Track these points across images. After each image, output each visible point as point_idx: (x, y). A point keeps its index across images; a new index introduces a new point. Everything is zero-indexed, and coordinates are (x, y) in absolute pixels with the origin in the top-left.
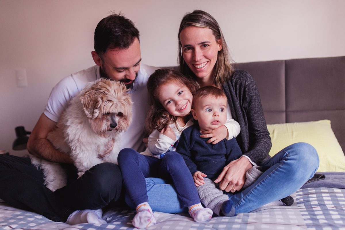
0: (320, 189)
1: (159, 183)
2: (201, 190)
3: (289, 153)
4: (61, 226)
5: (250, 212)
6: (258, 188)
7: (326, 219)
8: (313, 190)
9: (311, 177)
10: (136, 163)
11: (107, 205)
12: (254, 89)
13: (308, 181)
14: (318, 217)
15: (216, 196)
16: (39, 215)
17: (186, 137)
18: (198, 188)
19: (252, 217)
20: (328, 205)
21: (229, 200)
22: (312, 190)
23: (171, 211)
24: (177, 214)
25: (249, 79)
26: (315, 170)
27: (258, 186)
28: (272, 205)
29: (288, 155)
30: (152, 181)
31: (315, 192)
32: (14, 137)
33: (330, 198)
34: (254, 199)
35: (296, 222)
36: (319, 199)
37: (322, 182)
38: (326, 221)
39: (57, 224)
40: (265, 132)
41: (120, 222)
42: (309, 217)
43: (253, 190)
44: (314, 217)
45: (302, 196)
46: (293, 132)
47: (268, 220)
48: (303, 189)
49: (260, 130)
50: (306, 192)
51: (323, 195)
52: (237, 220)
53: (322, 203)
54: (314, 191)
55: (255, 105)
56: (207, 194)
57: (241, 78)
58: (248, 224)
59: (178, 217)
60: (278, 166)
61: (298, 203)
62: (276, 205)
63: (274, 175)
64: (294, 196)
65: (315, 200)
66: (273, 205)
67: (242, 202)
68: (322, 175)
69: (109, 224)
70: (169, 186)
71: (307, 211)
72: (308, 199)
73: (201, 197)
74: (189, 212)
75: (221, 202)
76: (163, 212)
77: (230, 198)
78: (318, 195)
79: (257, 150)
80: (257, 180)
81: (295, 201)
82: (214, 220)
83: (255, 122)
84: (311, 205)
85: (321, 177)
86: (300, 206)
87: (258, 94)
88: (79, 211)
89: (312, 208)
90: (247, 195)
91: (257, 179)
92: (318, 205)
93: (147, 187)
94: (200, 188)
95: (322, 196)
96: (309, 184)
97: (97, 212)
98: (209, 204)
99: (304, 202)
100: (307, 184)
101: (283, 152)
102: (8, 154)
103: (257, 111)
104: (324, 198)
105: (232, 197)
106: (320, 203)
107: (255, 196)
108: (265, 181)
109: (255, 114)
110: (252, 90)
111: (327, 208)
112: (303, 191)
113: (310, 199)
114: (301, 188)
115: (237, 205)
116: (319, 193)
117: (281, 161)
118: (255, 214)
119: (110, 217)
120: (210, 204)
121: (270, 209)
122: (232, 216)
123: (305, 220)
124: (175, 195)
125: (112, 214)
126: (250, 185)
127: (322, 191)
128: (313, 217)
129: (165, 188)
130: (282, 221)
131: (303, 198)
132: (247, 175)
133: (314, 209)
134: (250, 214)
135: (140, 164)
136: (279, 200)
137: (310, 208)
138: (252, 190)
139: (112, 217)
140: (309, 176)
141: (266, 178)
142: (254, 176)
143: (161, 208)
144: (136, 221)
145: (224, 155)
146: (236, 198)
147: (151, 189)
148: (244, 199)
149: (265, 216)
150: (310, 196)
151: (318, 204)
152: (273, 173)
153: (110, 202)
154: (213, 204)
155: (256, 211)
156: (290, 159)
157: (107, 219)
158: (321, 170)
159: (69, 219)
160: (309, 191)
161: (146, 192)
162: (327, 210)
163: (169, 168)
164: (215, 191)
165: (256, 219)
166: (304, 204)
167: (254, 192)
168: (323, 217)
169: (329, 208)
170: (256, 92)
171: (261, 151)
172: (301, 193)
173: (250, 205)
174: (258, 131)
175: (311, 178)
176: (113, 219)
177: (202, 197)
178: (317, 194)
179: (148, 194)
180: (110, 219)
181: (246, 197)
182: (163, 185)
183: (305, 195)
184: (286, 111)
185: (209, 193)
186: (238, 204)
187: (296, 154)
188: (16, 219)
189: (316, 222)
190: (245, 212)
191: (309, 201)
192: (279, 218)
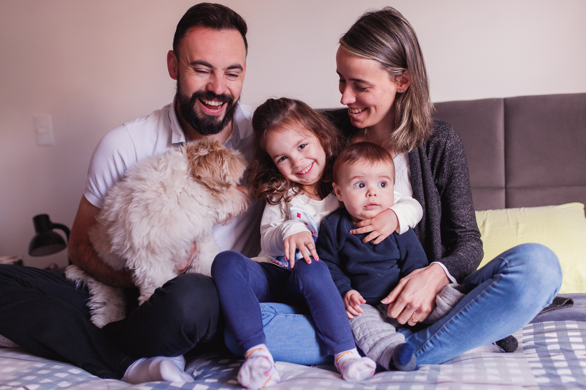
0: (565, 324)
1: (284, 313)
2: (357, 325)
3: (510, 261)
4: (113, 386)
5: (441, 364)
6: (456, 321)
7: (574, 375)
8: (552, 324)
9: (548, 303)
10: (243, 276)
11: (193, 346)
12: (461, 155)
13: (544, 310)
14: (560, 372)
15: (383, 335)
16: (75, 367)
17: (331, 232)
18: (351, 322)
19: (446, 371)
20: (578, 352)
21: (405, 342)
22: (549, 325)
23: (304, 360)
24: (315, 365)
25: (454, 137)
26: (556, 291)
27: (456, 318)
28: (480, 351)
29: (508, 265)
30: (271, 309)
31: (556, 328)
32: (31, 232)
33: (580, 340)
34: (448, 341)
35: (522, 380)
36: (562, 340)
37: (568, 312)
38: (573, 379)
39: (107, 382)
40: (473, 231)
41: (216, 378)
42: (543, 372)
43: (448, 325)
44: (553, 372)
45: (532, 336)
46: (517, 224)
47: (472, 378)
48: (534, 324)
49: (465, 228)
50: (539, 329)
51: (570, 334)
52: (418, 378)
53: (568, 348)
54: (553, 327)
55: (460, 182)
56: (368, 332)
57: (439, 133)
58: (438, 385)
59: (318, 372)
60: (490, 283)
61: (525, 348)
62: (488, 351)
63: (483, 299)
64: (518, 335)
65: (555, 343)
66: (482, 351)
67: (428, 345)
68: (568, 298)
69: (197, 383)
70: (301, 318)
71: (541, 361)
72: (543, 341)
73: (356, 337)
74: (335, 363)
75: (392, 346)
76: (290, 362)
77: (407, 339)
78: (561, 333)
79: (459, 258)
80: (455, 308)
81: (521, 345)
82: (379, 377)
83: (457, 212)
84: (547, 351)
85: (566, 303)
86: (528, 354)
87: (466, 165)
88: (145, 360)
89: (550, 356)
90: (436, 334)
91: (454, 306)
92: (561, 351)
93: (263, 319)
94: (355, 322)
95: (568, 336)
96: (545, 315)
97: (175, 361)
98: (370, 350)
99: (537, 346)
100: (541, 315)
101: (500, 259)
102: (20, 263)
103: (463, 195)
104: (571, 340)
105: (410, 336)
106: (563, 347)
107: (451, 336)
108: (468, 310)
109: (459, 198)
110: (457, 157)
111: (576, 356)
112: (534, 327)
113: (547, 341)
114: (531, 323)
115: (420, 352)
116: (562, 330)
117: (495, 275)
118: (450, 366)
119: (198, 370)
120: (373, 350)
121: (476, 358)
122: (411, 370)
123: (537, 376)
124: (310, 332)
125: (202, 365)
126: (442, 317)
127: (568, 326)
128: (551, 372)
129: (294, 320)
130: (497, 379)
131: (535, 338)
132: (438, 300)
133: (553, 358)
134: (442, 366)
135: (250, 279)
136: (493, 344)
137: (545, 356)
138: (446, 326)
139: (202, 371)
140: (544, 300)
141: (470, 305)
142: (450, 301)
143: (287, 355)
144: (245, 375)
145: (395, 262)
146: (417, 338)
147: (270, 323)
148: (431, 342)
149: (468, 370)
150: (547, 335)
151: (561, 349)
152: (482, 296)
153: (198, 340)
154: (378, 351)
155: (452, 361)
156: (512, 272)
157: (193, 372)
158: (565, 290)
159: (127, 374)
160: (545, 328)
161: (262, 326)
162: (576, 359)
163: (303, 285)
164: (381, 327)
165: (453, 375)
166: (536, 350)
167: (449, 328)
168: (569, 372)
169: (578, 357)
170: (462, 161)
171: (466, 260)
172: (532, 330)
173: (441, 351)
174: (462, 228)
175: (548, 305)
176: (204, 374)
177: (359, 337)
178: (559, 332)
179: (265, 330)
180: (200, 373)
181: (435, 337)
182: (291, 316)
183: (538, 333)
184: (506, 188)
185: (372, 330)
186: (420, 349)
187: (522, 264)
188: (35, 375)
189: (555, 381)
190: (433, 363)
191: (545, 345)
192: (491, 374)
